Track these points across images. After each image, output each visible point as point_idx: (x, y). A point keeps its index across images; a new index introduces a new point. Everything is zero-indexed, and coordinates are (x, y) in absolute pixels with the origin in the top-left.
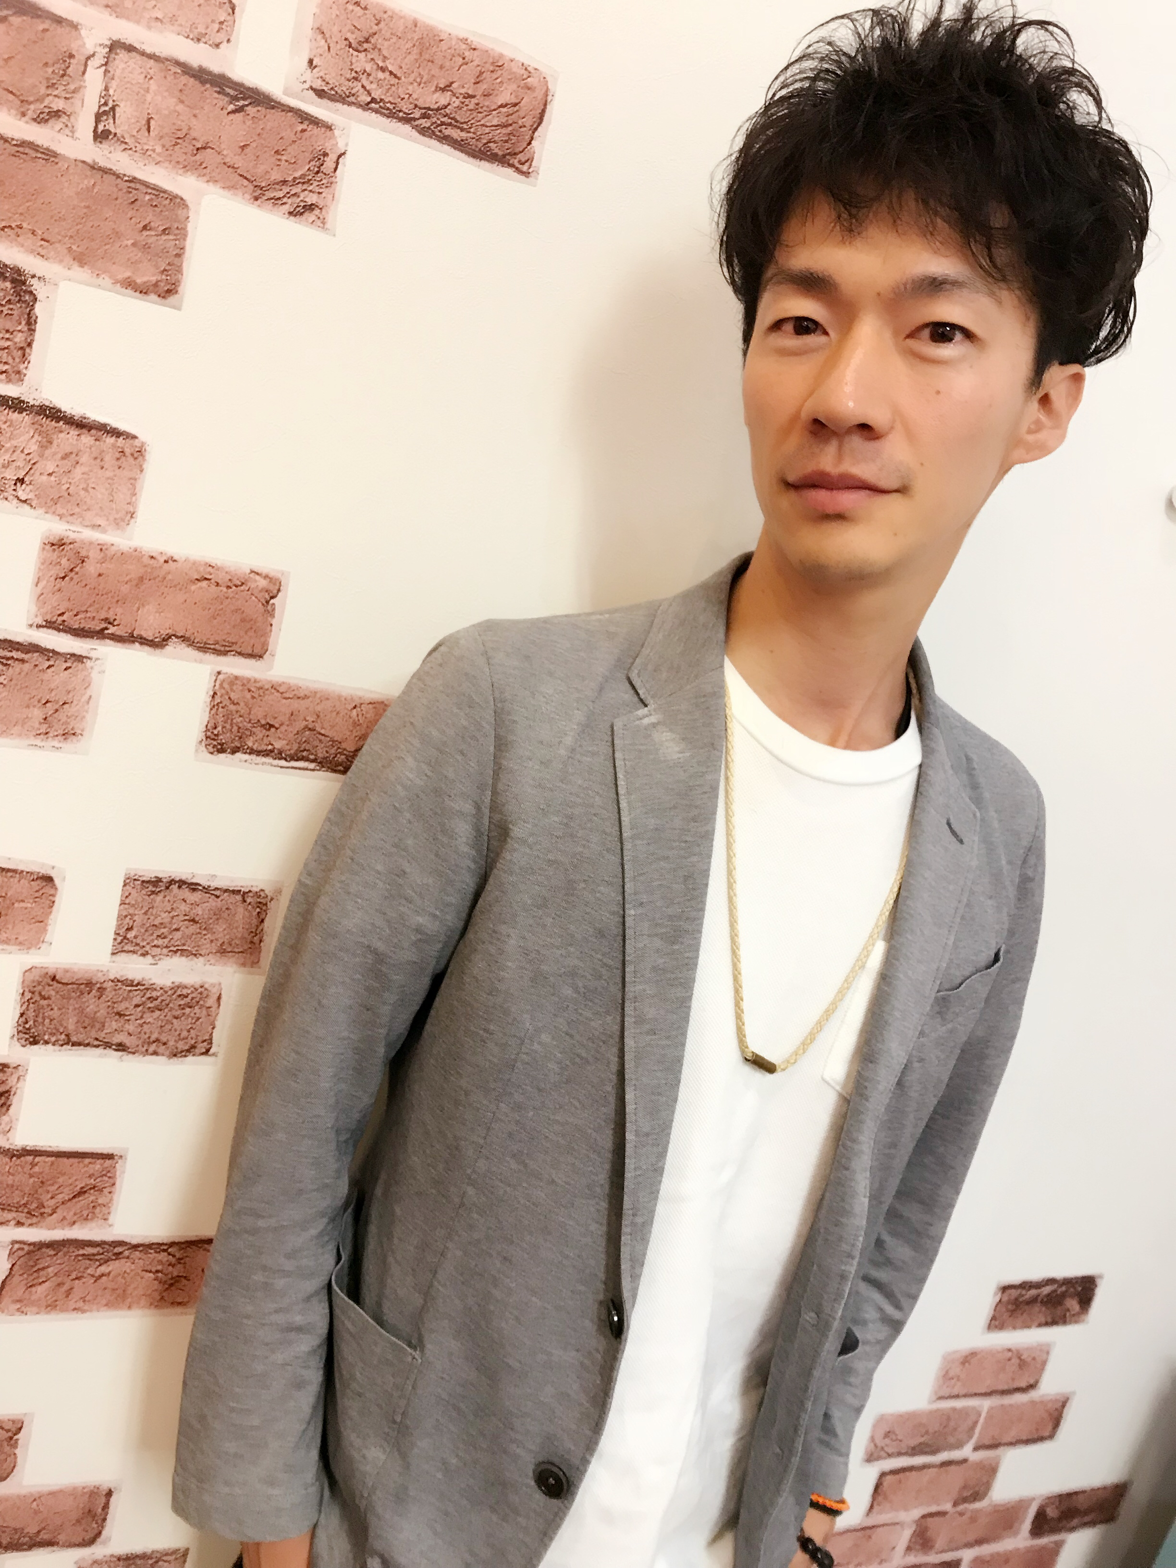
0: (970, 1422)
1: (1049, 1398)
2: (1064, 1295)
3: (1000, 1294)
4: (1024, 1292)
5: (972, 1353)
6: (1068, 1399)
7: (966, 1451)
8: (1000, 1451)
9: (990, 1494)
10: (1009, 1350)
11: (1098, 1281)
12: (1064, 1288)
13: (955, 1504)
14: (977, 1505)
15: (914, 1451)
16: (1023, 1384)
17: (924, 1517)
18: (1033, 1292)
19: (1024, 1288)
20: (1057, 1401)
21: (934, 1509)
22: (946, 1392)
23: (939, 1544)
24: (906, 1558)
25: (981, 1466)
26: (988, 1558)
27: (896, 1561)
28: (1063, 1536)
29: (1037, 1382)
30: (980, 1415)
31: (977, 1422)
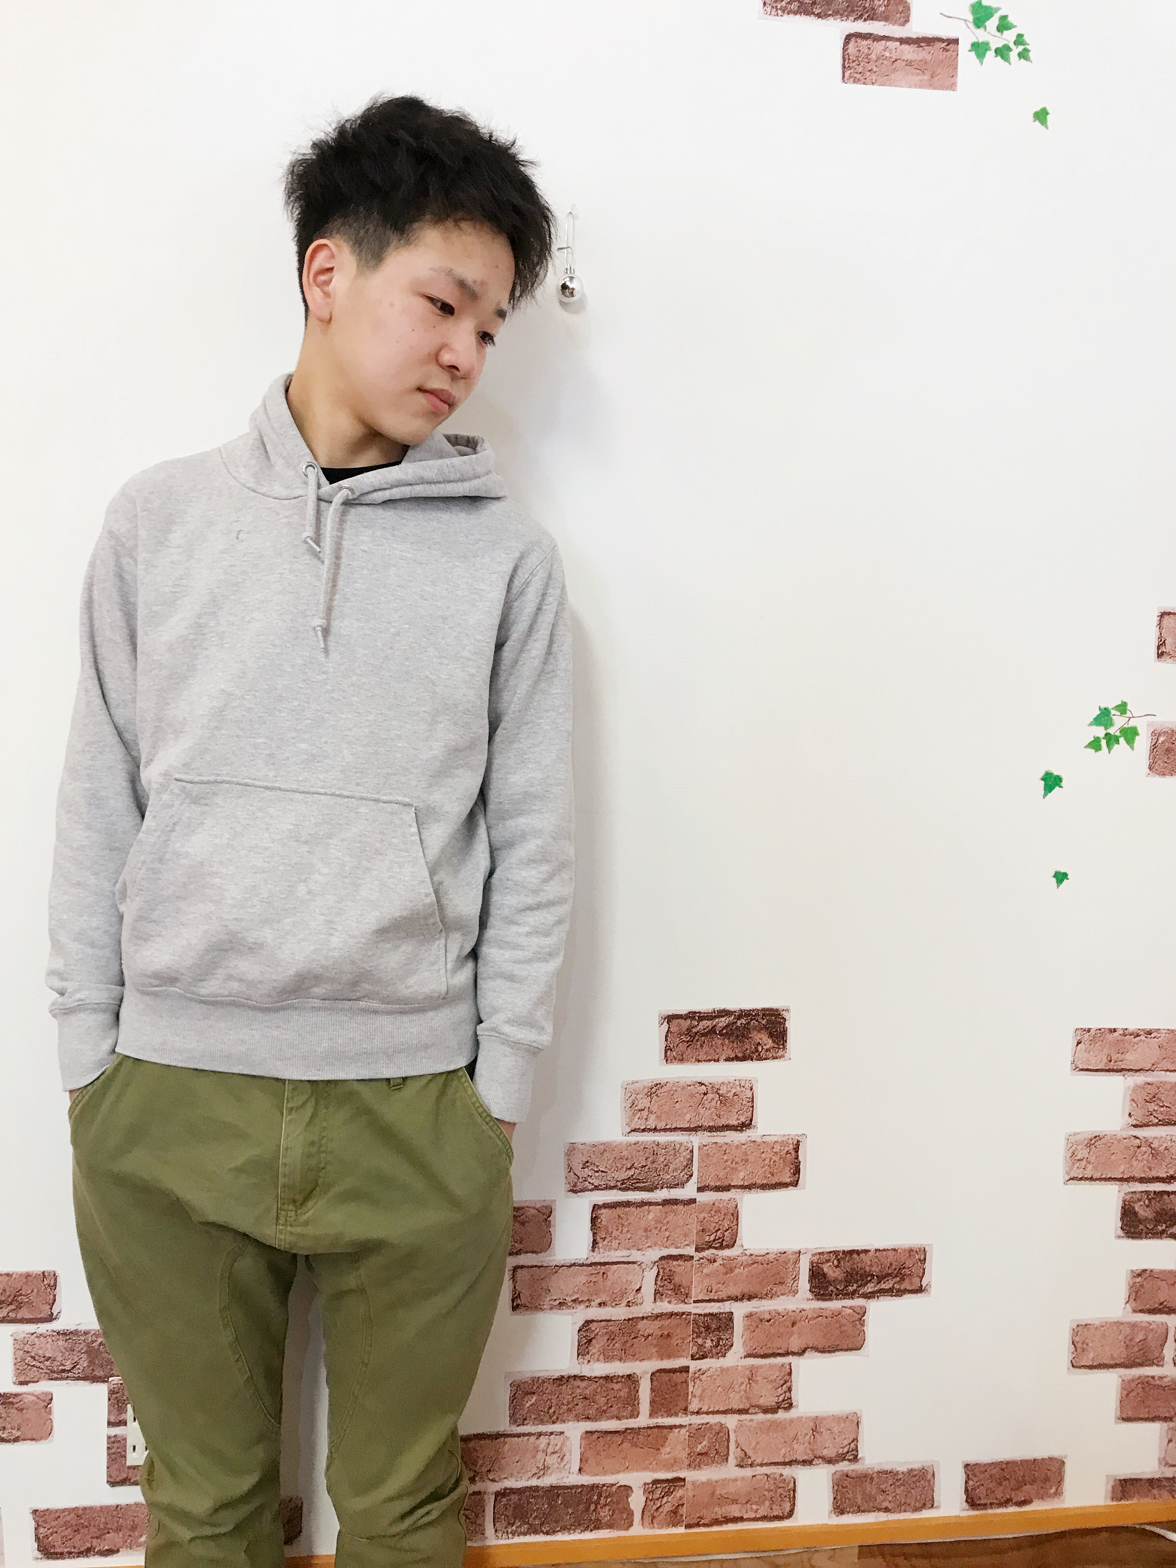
0: (682, 1159)
1: (774, 1140)
2: (747, 1029)
3: (666, 1026)
4: (695, 1023)
5: (656, 1085)
6: (798, 1142)
7: (689, 1191)
8: (732, 1194)
9: (739, 1242)
10: (701, 1084)
11: (786, 1016)
12: (743, 1021)
13: (697, 1250)
14: (726, 1253)
15: (625, 1186)
16: (734, 1122)
17: (662, 1258)
18: (707, 1023)
19: (693, 1019)
20: (784, 1142)
21: (674, 1251)
22: (641, 1125)
23: (695, 1294)
24: (658, 1303)
25: (713, 1208)
26: (767, 1317)
27: (648, 1306)
28: (858, 1302)
29: (751, 1120)
30: (692, 1151)
31: (691, 1160)
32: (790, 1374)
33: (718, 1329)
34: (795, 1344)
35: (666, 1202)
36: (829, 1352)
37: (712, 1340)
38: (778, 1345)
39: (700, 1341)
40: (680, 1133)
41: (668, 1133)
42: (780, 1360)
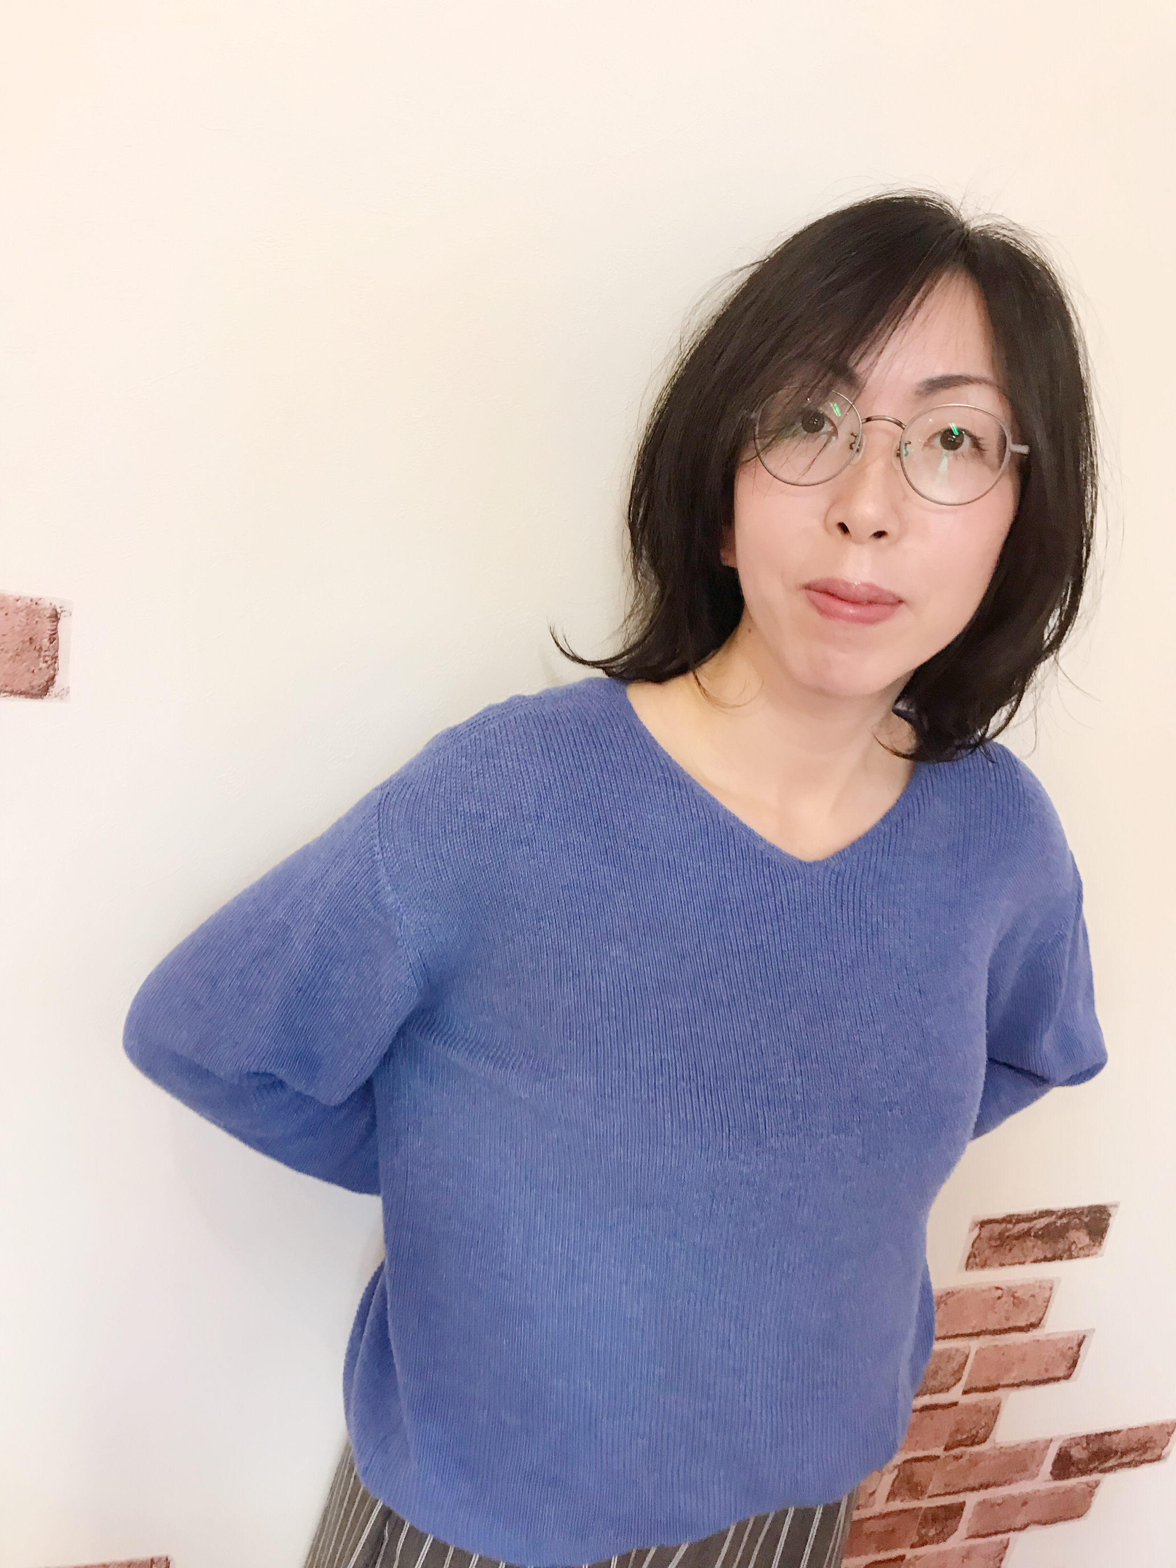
0: (955, 1365)
1: (1061, 1336)
2: (1066, 1228)
3: (976, 1232)
4: (1010, 1226)
5: (948, 1293)
6: (1084, 1337)
7: (955, 1394)
8: (998, 1393)
9: (991, 1436)
10: (997, 1288)
11: (1112, 1211)
12: (1064, 1220)
13: (945, 1449)
14: (976, 1449)
16: (1022, 1323)
17: (905, 1462)
18: (1024, 1226)
19: (1010, 1222)
20: (1069, 1339)
21: (920, 1454)
23: (931, 1489)
24: (891, 1503)
25: (977, 1409)
26: (1000, 1501)
27: (880, 1505)
28: (1096, 1476)
29: (1041, 1320)
30: (967, 1357)
31: (962, 1366)
32: (1006, 1548)
33: (946, 1519)
34: (1020, 1520)
35: (925, 1408)
36: (1052, 1523)
37: (936, 1529)
38: (1004, 1525)
39: (923, 1531)
40: (959, 1339)
41: (947, 1340)
42: (1000, 1537)
